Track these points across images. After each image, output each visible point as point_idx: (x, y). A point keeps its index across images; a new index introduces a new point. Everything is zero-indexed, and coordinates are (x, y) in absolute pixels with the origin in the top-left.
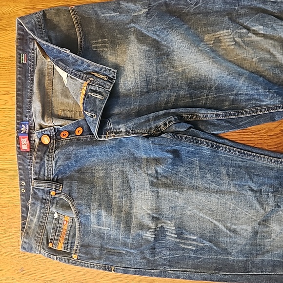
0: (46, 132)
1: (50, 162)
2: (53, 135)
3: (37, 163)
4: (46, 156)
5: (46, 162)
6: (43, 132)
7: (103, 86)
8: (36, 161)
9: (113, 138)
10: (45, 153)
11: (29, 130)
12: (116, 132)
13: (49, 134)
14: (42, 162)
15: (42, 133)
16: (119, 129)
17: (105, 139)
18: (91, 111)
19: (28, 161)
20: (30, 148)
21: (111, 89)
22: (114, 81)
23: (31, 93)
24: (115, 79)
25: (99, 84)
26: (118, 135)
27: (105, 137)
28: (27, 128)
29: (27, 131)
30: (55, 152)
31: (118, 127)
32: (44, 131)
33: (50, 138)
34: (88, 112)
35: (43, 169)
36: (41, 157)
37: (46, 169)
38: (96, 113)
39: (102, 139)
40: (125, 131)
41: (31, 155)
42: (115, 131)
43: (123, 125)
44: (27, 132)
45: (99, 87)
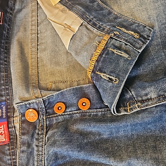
0: (32, 105)
1: (40, 149)
2: (41, 108)
3: (23, 152)
4: (35, 140)
5: (36, 148)
6: (28, 106)
7: (132, 44)
8: (21, 149)
9: (138, 109)
10: (33, 136)
11: (7, 113)
12: (143, 100)
13: (36, 107)
14: (30, 150)
15: (26, 107)
16: (146, 95)
17: (126, 113)
18: (111, 72)
19: (9, 157)
20: (10, 139)
21: (142, 50)
22: (149, 41)
23: (5, 65)
24: (149, 39)
25: (126, 41)
26: (146, 103)
27: (126, 111)
28: (4, 111)
29: (4, 114)
30: (47, 133)
31: (144, 92)
32: (29, 104)
33: (38, 112)
34: (105, 73)
35: (31, 161)
36: (28, 143)
37: (36, 159)
38: (118, 76)
39: (122, 114)
40: (155, 96)
41: (12, 149)
42: (140, 99)
43: (152, 89)
44: (4, 117)
45: (126, 44)
